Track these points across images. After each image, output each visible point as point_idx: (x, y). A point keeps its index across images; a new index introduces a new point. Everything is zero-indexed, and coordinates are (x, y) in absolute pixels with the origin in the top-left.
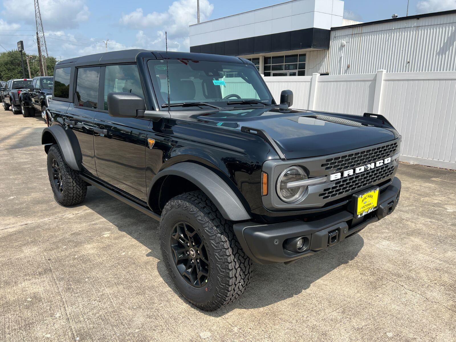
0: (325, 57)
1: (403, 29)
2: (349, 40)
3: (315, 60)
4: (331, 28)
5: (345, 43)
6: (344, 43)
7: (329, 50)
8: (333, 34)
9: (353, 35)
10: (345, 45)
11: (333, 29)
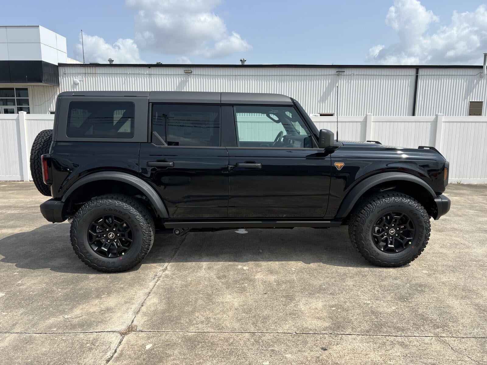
0: (54, 94)
1: (138, 75)
2: (82, 79)
3: (42, 96)
4: (59, 64)
5: (79, 82)
6: (77, 81)
7: (59, 86)
8: (61, 70)
9: (87, 75)
10: (79, 83)
11: (60, 65)
